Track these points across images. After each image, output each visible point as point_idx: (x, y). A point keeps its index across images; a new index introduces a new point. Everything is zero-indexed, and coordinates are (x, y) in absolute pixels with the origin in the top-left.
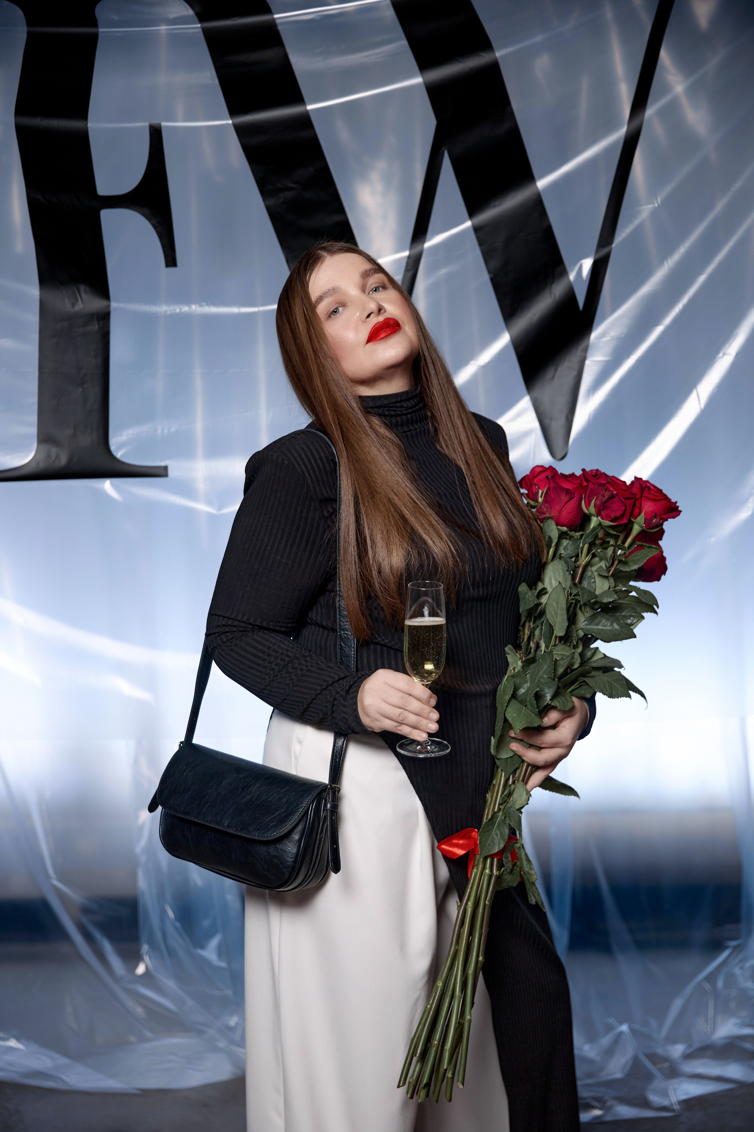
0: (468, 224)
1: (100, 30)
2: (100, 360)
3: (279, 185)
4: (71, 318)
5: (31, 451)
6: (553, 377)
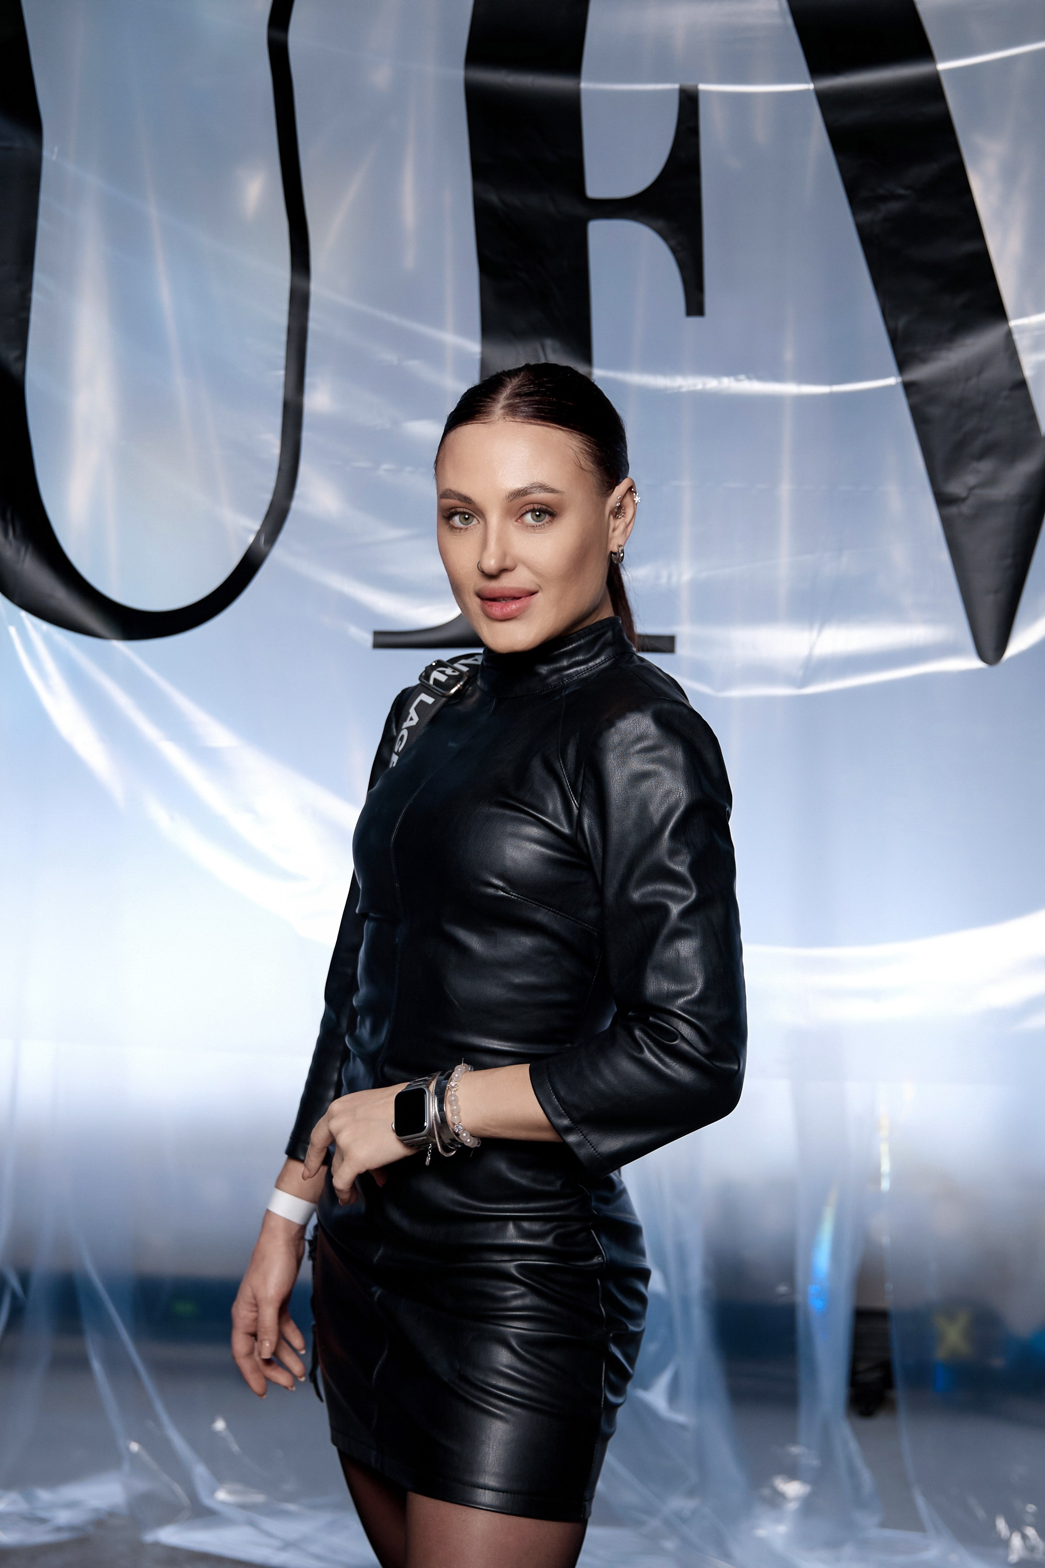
3: (881, 191)
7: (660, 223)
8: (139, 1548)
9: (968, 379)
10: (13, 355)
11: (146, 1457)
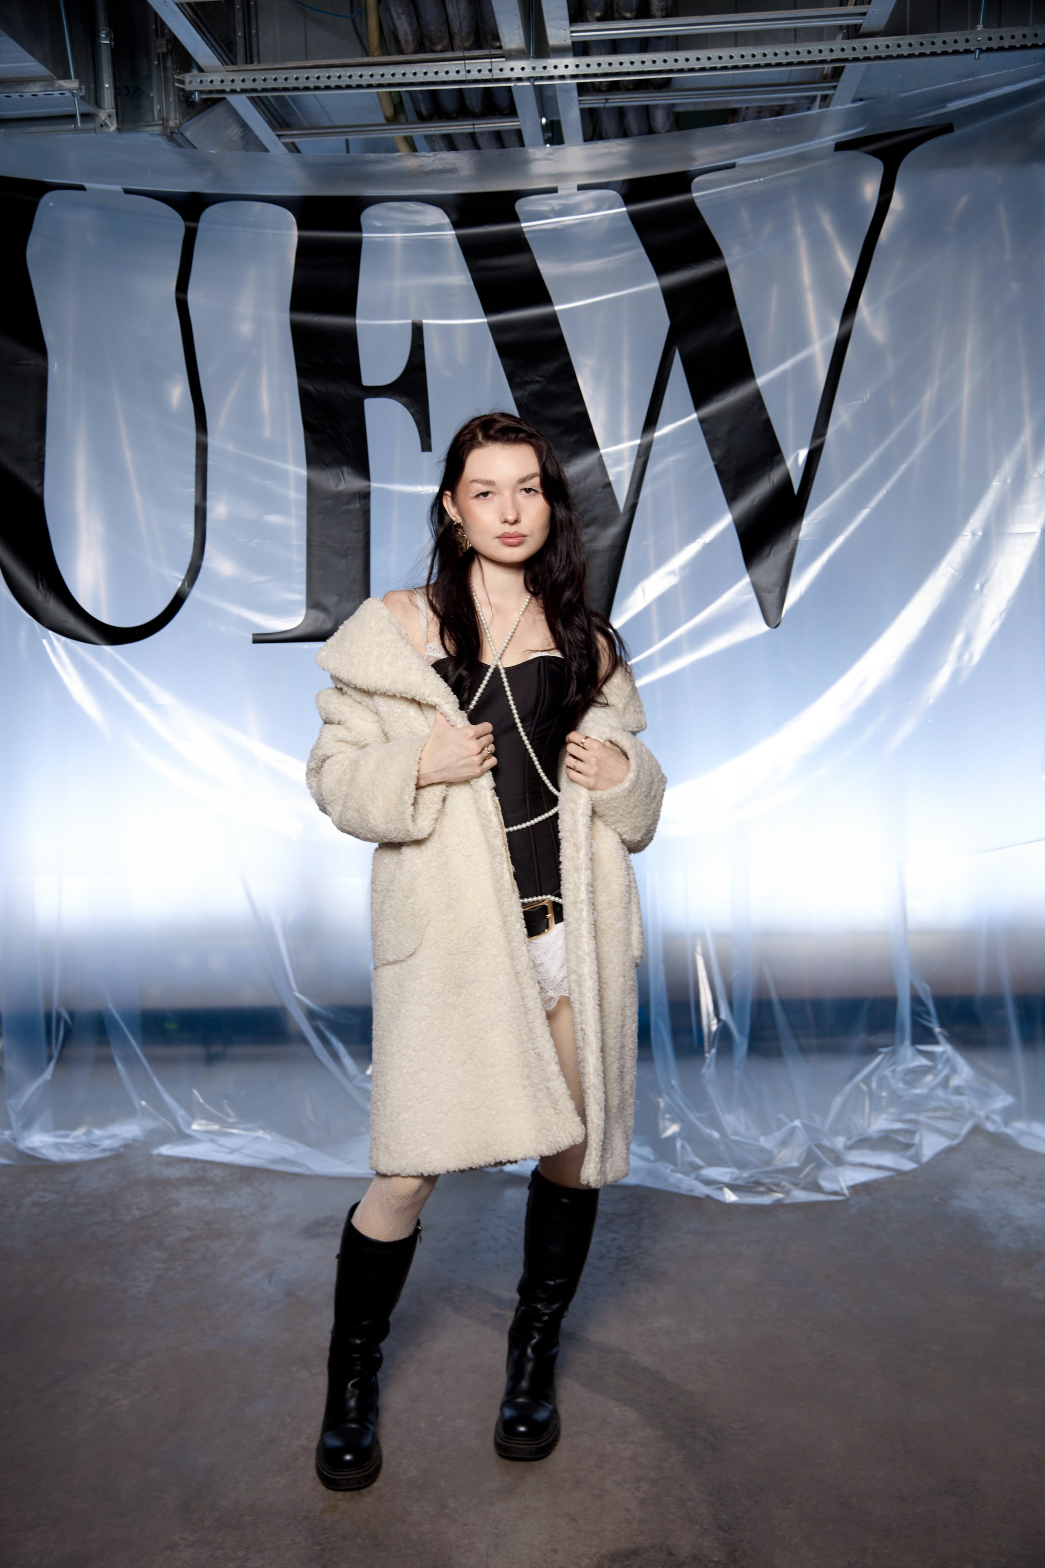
0: (694, 416)
1: (364, 235)
2: (361, 535)
3: (527, 379)
4: (337, 497)
5: (301, 615)
6: (769, 554)
7: (405, 400)
8: (150, 1158)
9: (578, 483)
10: (36, 482)
11: (151, 1109)
